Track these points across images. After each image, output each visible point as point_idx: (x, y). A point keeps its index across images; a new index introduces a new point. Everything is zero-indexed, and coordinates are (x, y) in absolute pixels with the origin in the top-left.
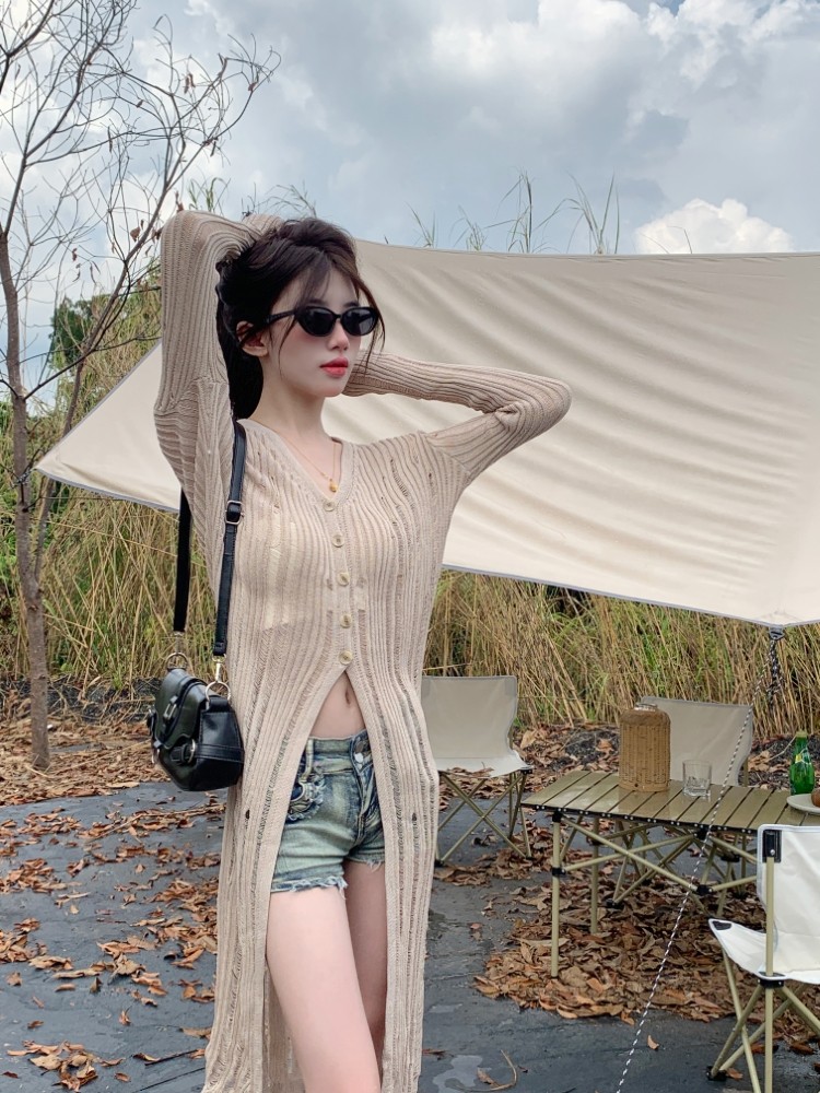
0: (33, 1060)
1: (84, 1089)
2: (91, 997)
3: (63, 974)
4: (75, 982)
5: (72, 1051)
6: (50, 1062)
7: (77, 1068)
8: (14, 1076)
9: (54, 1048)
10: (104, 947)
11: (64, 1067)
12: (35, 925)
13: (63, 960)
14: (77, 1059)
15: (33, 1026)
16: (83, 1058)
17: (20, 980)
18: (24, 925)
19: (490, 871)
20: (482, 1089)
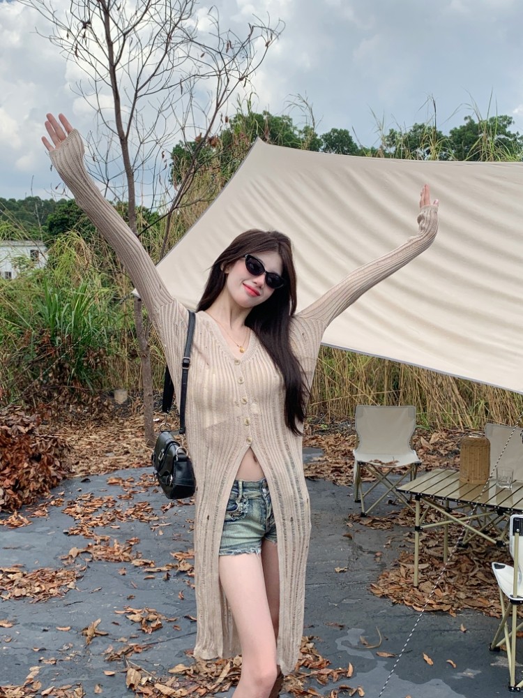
0: (128, 616)
1: (154, 633)
2: (164, 583)
3: (149, 570)
4: (156, 574)
5: (150, 612)
6: (137, 618)
7: (151, 622)
8: (117, 624)
9: (140, 610)
10: (174, 555)
11: (144, 621)
12: (137, 542)
13: (150, 562)
14: (152, 617)
15: (130, 598)
16: (155, 617)
17: (125, 572)
18: (131, 541)
20: (361, 646)
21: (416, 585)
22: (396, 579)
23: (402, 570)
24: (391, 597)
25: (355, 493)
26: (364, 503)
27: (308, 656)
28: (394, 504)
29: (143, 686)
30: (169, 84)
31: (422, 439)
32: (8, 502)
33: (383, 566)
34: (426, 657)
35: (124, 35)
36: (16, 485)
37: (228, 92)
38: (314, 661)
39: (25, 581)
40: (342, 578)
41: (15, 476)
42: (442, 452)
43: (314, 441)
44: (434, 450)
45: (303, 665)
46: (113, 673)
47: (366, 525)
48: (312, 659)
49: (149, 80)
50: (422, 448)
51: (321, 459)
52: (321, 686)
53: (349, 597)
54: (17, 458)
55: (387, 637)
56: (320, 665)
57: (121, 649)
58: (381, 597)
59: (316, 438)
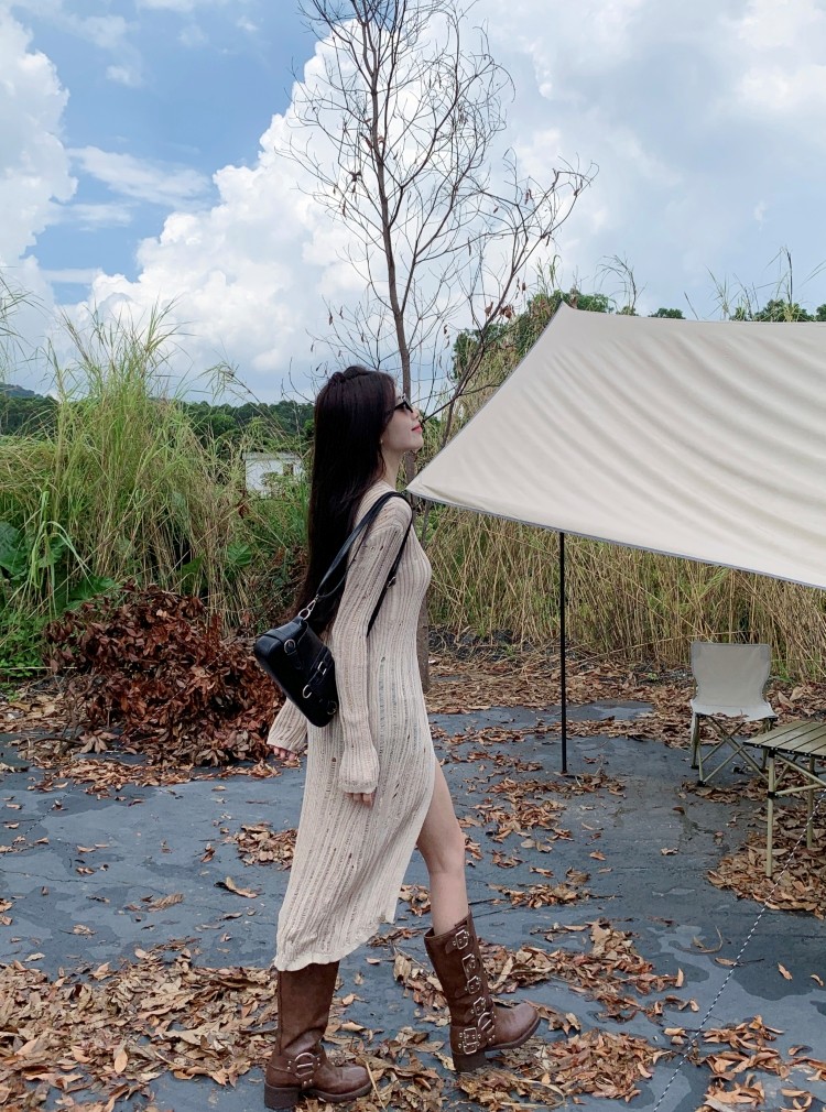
5: (420, 890)
9: (408, 888)
11: (413, 901)
14: (422, 895)
19: (741, 793)
20: (695, 950)
21: (768, 875)
22: (742, 867)
23: (751, 855)
24: (736, 890)
25: (692, 758)
26: (703, 770)
27: (624, 956)
28: (742, 773)
29: (414, 980)
30: (454, 247)
31: (780, 694)
32: (253, 747)
33: (725, 850)
34: (782, 969)
35: (402, 188)
36: (263, 729)
37: (527, 254)
38: (633, 962)
39: (272, 843)
40: (671, 861)
41: (262, 717)
42: (807, 711)
43: (641, 693)
44: (796, 709)
45: (617, 968)
46: (376, 961)
47: (703, 797)
48: (629, 960)
49: (431, 241)
50: (780, 705)
51: (650, 715)
52: (640, 996)
53: (681, 886)
54: (266, 696)
55: (730, 940)
56: (641, 969)
57: (386, 932)
58: (722, 888)
59: (643, 689)
